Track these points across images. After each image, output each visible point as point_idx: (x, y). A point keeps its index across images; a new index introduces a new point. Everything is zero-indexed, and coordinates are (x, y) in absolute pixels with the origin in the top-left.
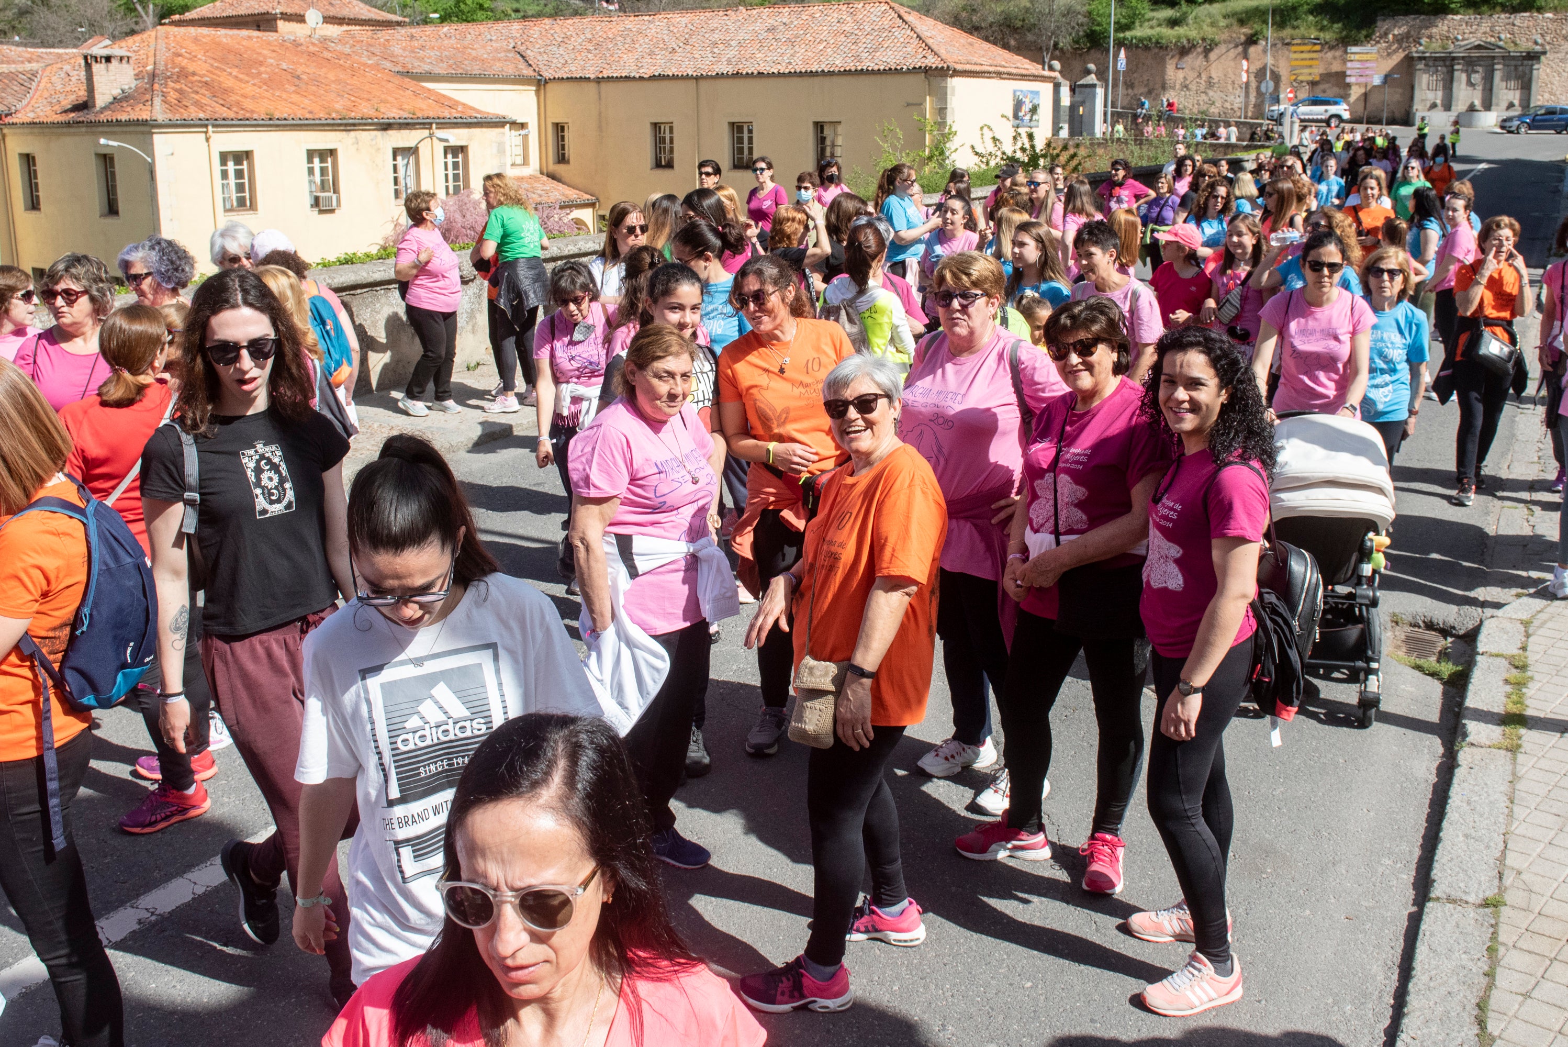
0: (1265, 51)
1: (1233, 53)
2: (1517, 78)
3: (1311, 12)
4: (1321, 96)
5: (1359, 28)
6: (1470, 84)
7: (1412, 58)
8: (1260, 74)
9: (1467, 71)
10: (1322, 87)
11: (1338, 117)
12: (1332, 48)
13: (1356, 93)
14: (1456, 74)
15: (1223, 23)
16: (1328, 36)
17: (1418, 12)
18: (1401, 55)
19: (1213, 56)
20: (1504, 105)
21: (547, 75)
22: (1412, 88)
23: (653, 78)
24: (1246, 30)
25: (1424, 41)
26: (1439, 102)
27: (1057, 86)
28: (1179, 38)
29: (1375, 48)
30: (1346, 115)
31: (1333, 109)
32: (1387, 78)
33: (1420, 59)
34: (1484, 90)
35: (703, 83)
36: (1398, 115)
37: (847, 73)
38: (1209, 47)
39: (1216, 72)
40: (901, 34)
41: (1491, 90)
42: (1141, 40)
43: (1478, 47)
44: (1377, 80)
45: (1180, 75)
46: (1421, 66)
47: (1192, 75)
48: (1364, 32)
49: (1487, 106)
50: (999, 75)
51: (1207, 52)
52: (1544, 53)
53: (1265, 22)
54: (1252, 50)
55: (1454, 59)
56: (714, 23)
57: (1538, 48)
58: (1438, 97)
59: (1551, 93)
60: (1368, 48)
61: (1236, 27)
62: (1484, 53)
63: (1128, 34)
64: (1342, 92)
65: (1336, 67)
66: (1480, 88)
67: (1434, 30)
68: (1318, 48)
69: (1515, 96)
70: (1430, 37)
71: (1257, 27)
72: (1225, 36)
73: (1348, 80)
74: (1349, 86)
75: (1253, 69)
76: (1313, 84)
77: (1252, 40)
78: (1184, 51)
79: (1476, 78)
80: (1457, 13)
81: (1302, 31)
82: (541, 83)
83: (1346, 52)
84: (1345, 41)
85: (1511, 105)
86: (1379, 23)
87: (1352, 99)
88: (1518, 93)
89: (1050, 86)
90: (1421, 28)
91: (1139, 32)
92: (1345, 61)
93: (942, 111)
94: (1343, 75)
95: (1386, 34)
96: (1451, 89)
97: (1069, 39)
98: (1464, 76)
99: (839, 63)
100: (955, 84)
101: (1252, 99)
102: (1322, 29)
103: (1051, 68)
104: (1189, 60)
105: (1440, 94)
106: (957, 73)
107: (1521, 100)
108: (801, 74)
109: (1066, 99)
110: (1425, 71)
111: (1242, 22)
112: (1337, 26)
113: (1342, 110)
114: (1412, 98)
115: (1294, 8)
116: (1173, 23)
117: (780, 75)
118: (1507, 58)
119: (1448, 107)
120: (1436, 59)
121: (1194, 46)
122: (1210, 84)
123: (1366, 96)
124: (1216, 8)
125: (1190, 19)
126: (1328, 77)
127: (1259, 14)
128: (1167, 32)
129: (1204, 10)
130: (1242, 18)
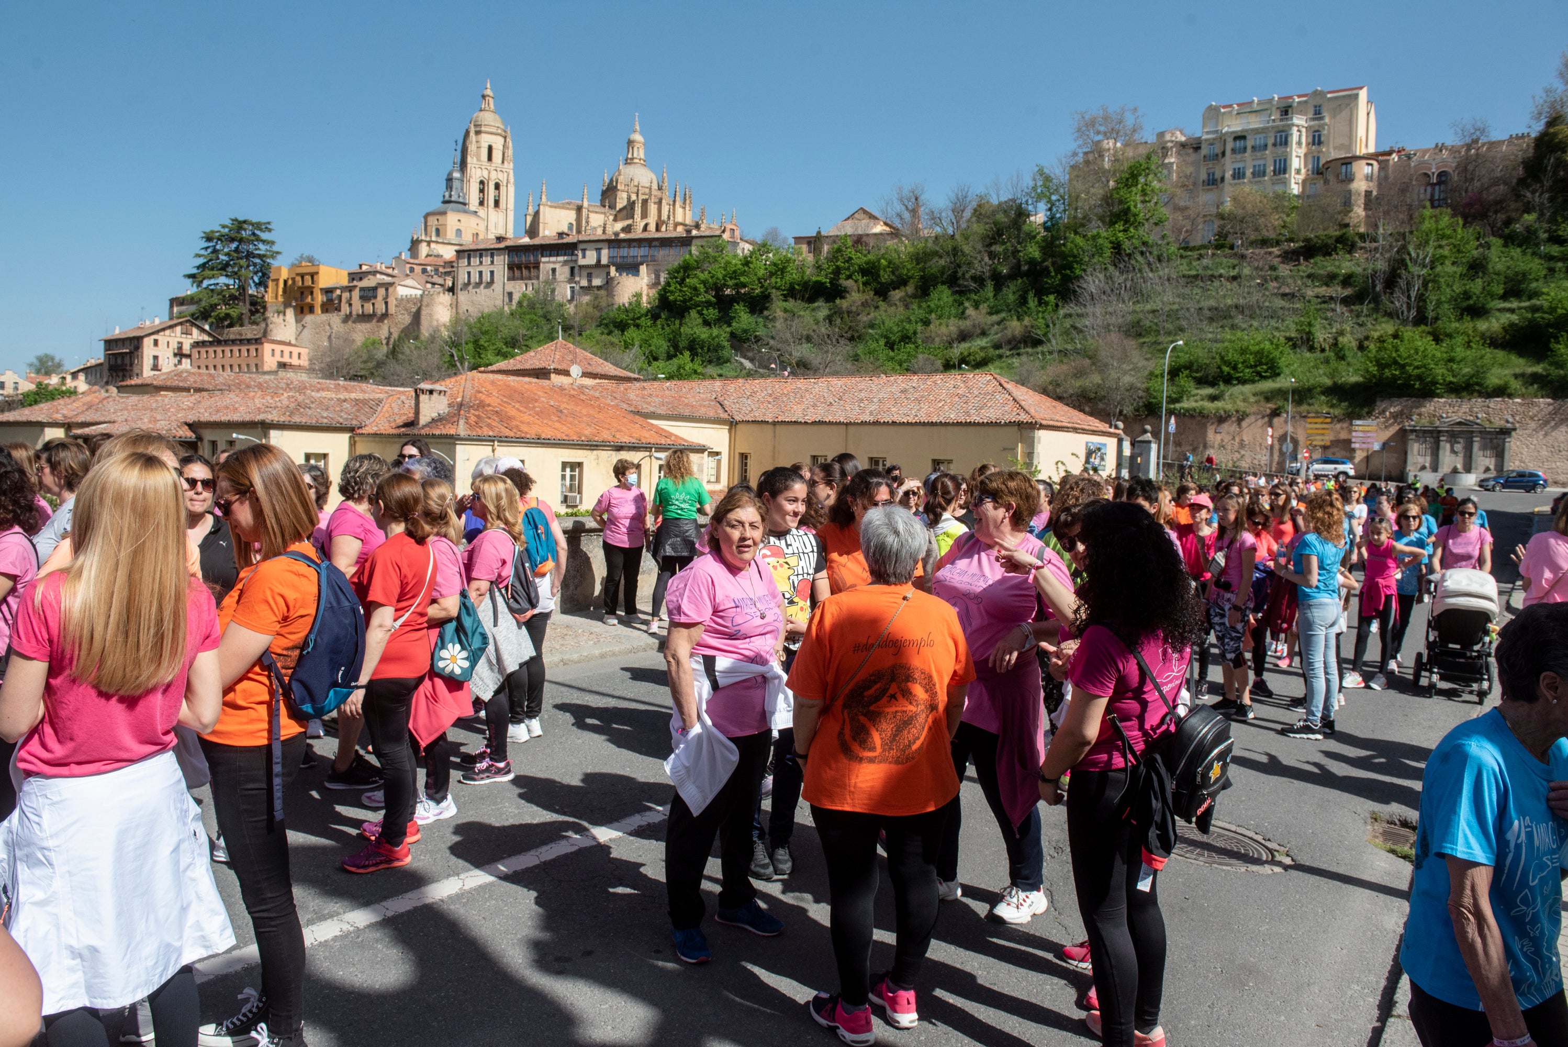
0: (1286, 422)
1: (1260, 423)
2: (1492, 448)
3: (1323, 393)
4: (1331, 457)
5: (1362, 406)
6: (1453, 451)
7: (1406, 431)
8: (1282, 439)
9: (1450, 442)
10: (1332, 450)
11: (1345, 473)
12: (1340, 421)
13: (1359, 456)
14: (1442, 444)
15: (1252, 399)
16: (1337, 412)
17: (1410, 396)
18: (1396, 428)
19: (1244, 424)
20: (1482, 469)
21: (738, 418)
22: (1406, 453)
23: (814, 423)
24: (1271, 405)
25: (1415, 417)
26: (1427, 465)
27: (1120, 441)
28: (1218, 409)
29: (1375, 422)
30: (1352, 473)
31: (1341, 468)
32: (1385, 445)
33: (1412, 431)
34: (1465, 456)
35: (852, 429)
36: (1394, 474)
37: (959, 424)
38: (1241, 417)
39: (1247, 437)
40: (1001, 397)
41: (1471, 457)
42: (1187, 410)
43: (1460, 423)
44: (1377, 447)
45: (1219, 437)
46: (1413, 436)
47: (1227, 438)
48: (1366, 410)
49: (1468, 469)
50: (1075, 430)
51: (1240, 421)
52: (1515, 429)
53: (1287, 400)
54: (1276, 421)
55: (1440, 432)
56: (862, 385)
57: (1509, 425)
58: (1428, 461)
59: (1521, 461)
60: (1369, 422)
61: (1263, 403)
62: (1464, 428)
63: (1178, 406)
64: (1348, 455)
65: (1343, 435)
66: (1461, 455)
67: (1423, 410)
68: (1329, 420)
69: (1491, 463)
70: (1420, 415)
71: (1280, 403)
72: (1254, 409)
73: (1353, 446)
74: (1354, 450)
75: (1277, 435)
76: (1325, 448)
77: (1275, 413)
78: (1221, 419)
79: (1458, 447)
80: (1442, 397)
81: (1316, 407)
82: (732, 424)
83: (1351, 424)
84: (1351, 416)
85: (1487, 470)
86: (1378, 403)
87: (1357, 460)
88: (1493, 460)
89: (1115, 440)
90: (1412, 408)
91: (1186, 404)
92: (1350, 431)
93: (1030, 455)
94: (1348, 442)
95: (1384, 411)
96: (1437, 455)
97: (1131, 408)
98: (1448, 446)
99: (953, 417)
100: (1041, 434)
101: (1276, 458)
102: (1332, 406)
103: (1116, 427)
104: (1225, 426)
105: (1428, 459)
106: (1042, 427)
107: (1496, 466)
108: (924, 424)
109: (1127, 451)
110: (1416, 441)
111: (1268, 399)
112: (1344, 404)
113: (1349, 468)
114: (1405, 461)
115: (1310, 390)
116: (1213, 398)
117: (908, 424)
118: (1483, 433)
119: (1435, 469)
120: (1425, 432)
121: (1229, 416)
122: (1242, 445)
123: (1367, 458)
124: (1247, 388)
125: (1227, 396)
126: (1336, 443)
127: (1281, 393)
128: (1208, 405)
129: (1238, 389)
130: (1268, 397)
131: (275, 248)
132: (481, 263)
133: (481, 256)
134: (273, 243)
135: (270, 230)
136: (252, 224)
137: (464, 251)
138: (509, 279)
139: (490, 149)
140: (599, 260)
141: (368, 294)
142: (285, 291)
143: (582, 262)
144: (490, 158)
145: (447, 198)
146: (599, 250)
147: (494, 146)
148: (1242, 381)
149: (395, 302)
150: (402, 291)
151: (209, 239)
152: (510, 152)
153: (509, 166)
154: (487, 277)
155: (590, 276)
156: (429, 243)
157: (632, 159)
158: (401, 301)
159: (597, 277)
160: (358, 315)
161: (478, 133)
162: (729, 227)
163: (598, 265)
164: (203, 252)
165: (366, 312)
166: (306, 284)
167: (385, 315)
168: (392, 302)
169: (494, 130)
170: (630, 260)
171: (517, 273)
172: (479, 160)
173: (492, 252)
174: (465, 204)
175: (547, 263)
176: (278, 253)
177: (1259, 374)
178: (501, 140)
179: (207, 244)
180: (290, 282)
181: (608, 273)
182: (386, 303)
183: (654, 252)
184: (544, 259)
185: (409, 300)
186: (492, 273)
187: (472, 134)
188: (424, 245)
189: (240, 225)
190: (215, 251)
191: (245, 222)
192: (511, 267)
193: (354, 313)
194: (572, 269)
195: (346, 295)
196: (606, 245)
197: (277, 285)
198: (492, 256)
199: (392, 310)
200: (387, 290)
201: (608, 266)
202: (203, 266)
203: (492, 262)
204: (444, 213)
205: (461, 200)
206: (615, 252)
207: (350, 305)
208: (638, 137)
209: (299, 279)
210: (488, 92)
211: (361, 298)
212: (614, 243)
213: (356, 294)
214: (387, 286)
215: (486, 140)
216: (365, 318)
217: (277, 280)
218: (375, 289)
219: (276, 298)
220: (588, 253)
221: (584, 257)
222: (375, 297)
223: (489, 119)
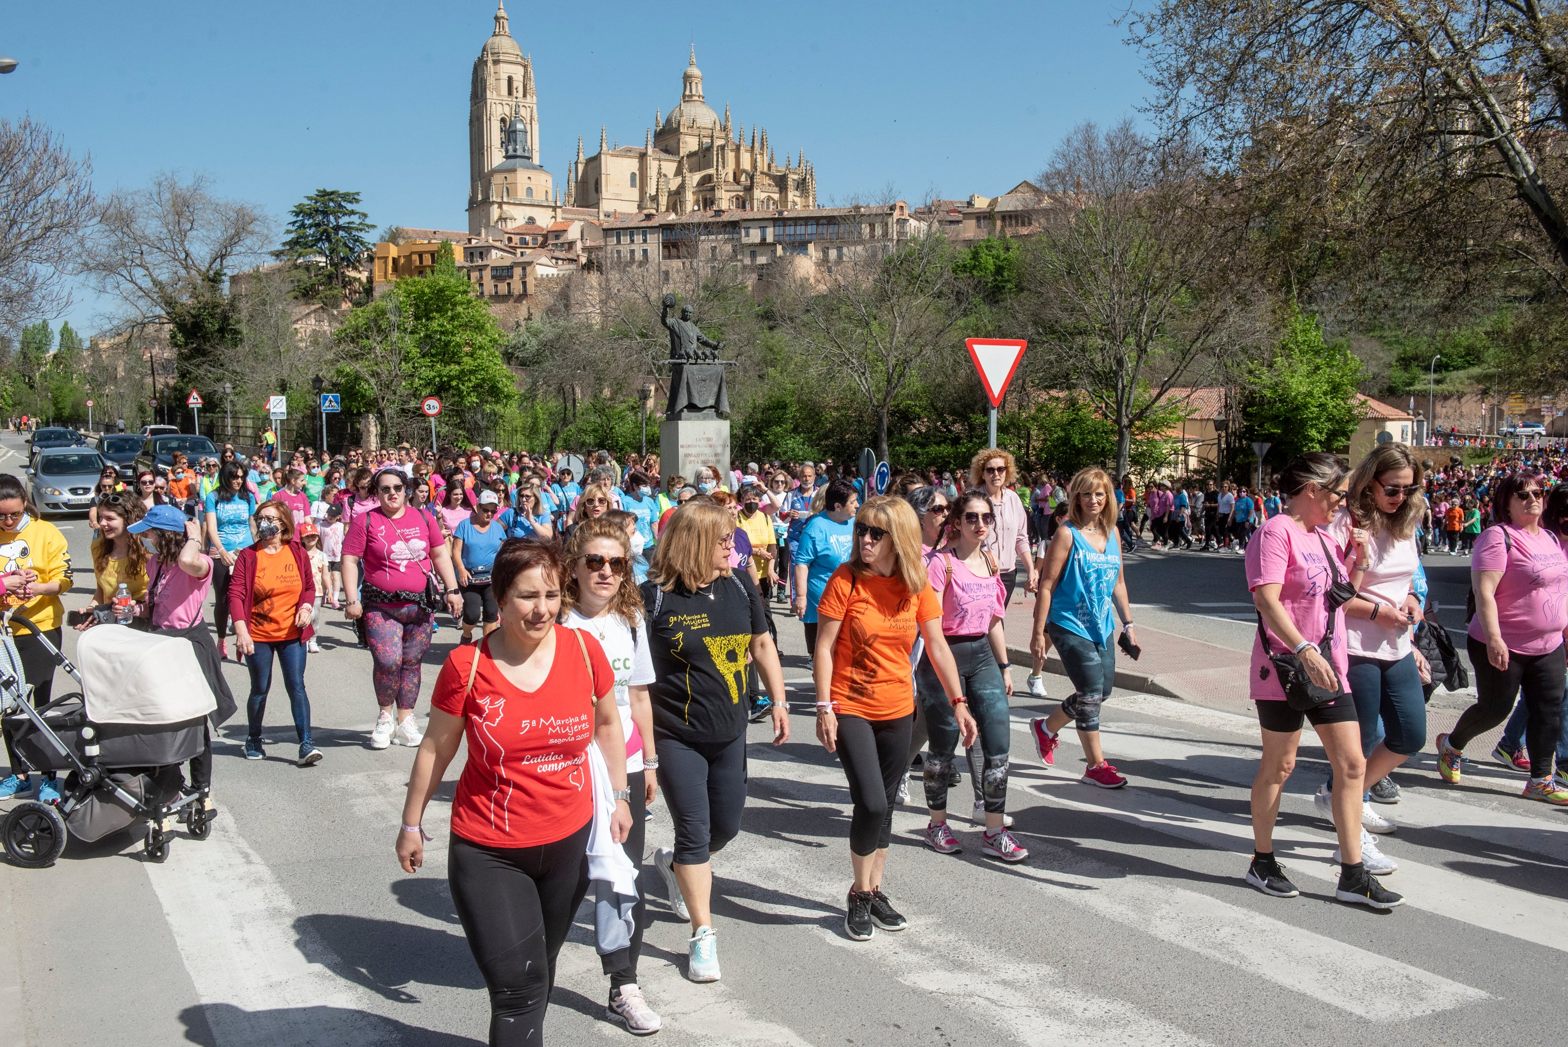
0: (1494, 398)
1: (1475, 399)
4: (1529, 423)
5: (1548, 387)
8: (1491, 410)
10: (1528, 418)
11: (1540, 434)
12: (1532, 397)
13: (1547, 420)
15: (1467, 382)
16: (1530, 391)
19: (1463, 400)
24: (1482, 386)
28: (1442, 390)
29: (1557, 398)
30: (1544, 433)
31: (1537, 430)
32: (1565, 413)
38: (1461, 396)
39: (1465, 410)
42: (1420, 391)
44: (1559, 413)
45: (1444, 410)
47: (1451, 411)
48: (1551, 389)
51: (1459, 398)
53: (1493, 383)
54: (1486, 397)
60: (1553, 397)
61: (1475, 385)
63: (1412, 388)
64: (1540, 420)
65: (1535, 407)
68: (1524, 397)
71: (1488, 385)
72: (1469, 390)
73: (1543, 415)
74: (1543, 418)
75: (1487, 408)
76: (1524, 416)
77: (1485, 393)
78: (1446, 398)
81: (1515, 387)
83: (1540, 399)
84: (1539, 394)
87: (1546, 423)
89: (1411, 422)
91: (1418, 387)
92: (1540, 404)
94: (1539, 410)
100: (1388, 423)
101: (1489, 423)
104: (1449, 402)
109: (1415, 428)
111: (1478, 383)
113: (1542, 430)
116: (1438, 382)
121: (1451, 395)
122: (1461, 415)
123: (1553, 422)
124: (1462, 373)
125: (1448, 380)
126: (1530, 412)
127: (1488, 377)
128: (1432, 387)
129: (1454, 374)
130: (1479, 379)
131: (368, 221)
132: (632, 241)
133: (632, 235)
134: (365, 216)
135: (357, 201)
136: (339, 195)
137: (612, 229)
138: (664, 258)
139: (510, 80)
140: (764, 239)
141: (503, 273)
142: (395, 269)
143: (745, 240)
144: (510, 93)
145: (511, 152)
146: (763, 229)
147: (515, 77)
148: (1456, 368)
149: (534, 282)
150: (541, 271)
151: (297, 215)
152: (532, 85)
153: (531, 100)
154: (639, 256)
155: (753, 255)
156: (500, 205)
157: (691, 96)
158: (540, 281)
159: (762, 255)
160: (491, 296)
161: (496, 62)
162: (899, 204)
163: (763, 242)
164: (291, 227)
165: (500, 293)
166: (425, 263)
167: (524, 295)
168: (530, 282)
169: (513, 59)
170: (798, 238)
171: (674, 252)
172: (499, 95)
173: (644, 231)
174: (528, 158)
175: (706, 243)
176: (374, 226)
177: (1468, 362)
178: (520, 70)
179: (295, 219)
180: (402, 261)
181: (774, 251)
182: (524, 283)
183: (822, 229)
184: (703, 238)
185: (549, 279)
186: (645, 251)
187: (490, 64)
188: (496, 206)
189: (324, 194)
190: (303, 226)
191: (332, 193)
192: (665, 246)
193: (486, 293)
194: (734, 246)
195: (475, 275)
196: (771, 223)
197: (386, 263)
198: (645, 235)
199: (531, 289)
200: (524, 269)
201: (774, 244)
202: (294, 243)
203: (645, 241)
204: (514, 170)
205: (526, 154)
206: (779, 230)
207: (481, 285)
208: (695, 71)
209: (415, 258)
210: (502, 13)
211: (493, 277)
212: (779, 221)
213: (487, 274)
214: (525, 266)
215: (505, 70)
216: (497, 298)
217: (386, 258)
218: (510, 268)
219: (386, 277)
220: (752, 231)
221: (747, 235)
222: (511, 277)
223: (506, 45)
